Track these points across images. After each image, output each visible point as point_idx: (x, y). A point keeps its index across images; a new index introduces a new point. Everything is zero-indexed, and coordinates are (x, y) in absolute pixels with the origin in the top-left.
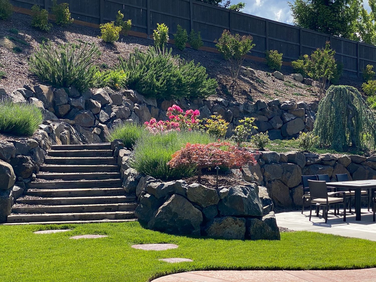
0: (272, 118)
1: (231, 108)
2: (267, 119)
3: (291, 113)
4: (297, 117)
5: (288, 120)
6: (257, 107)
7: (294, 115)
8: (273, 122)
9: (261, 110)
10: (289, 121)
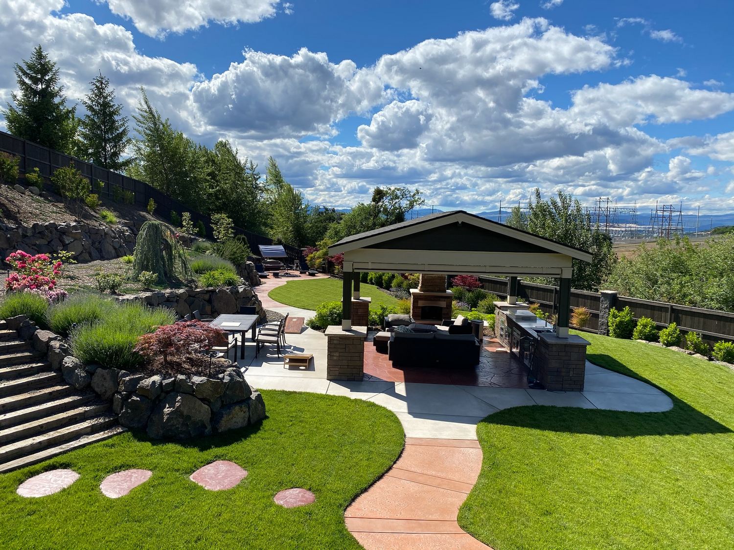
0: (51, 241)
1: (11, 232)
2: (47, 243)
3: (69, 236)
4: (75, 239)
5: (67, 242)
6: (35, 230)
7: (72, 237)
8: (53, 245)
9: (39, 233)
10: (69, 244)
